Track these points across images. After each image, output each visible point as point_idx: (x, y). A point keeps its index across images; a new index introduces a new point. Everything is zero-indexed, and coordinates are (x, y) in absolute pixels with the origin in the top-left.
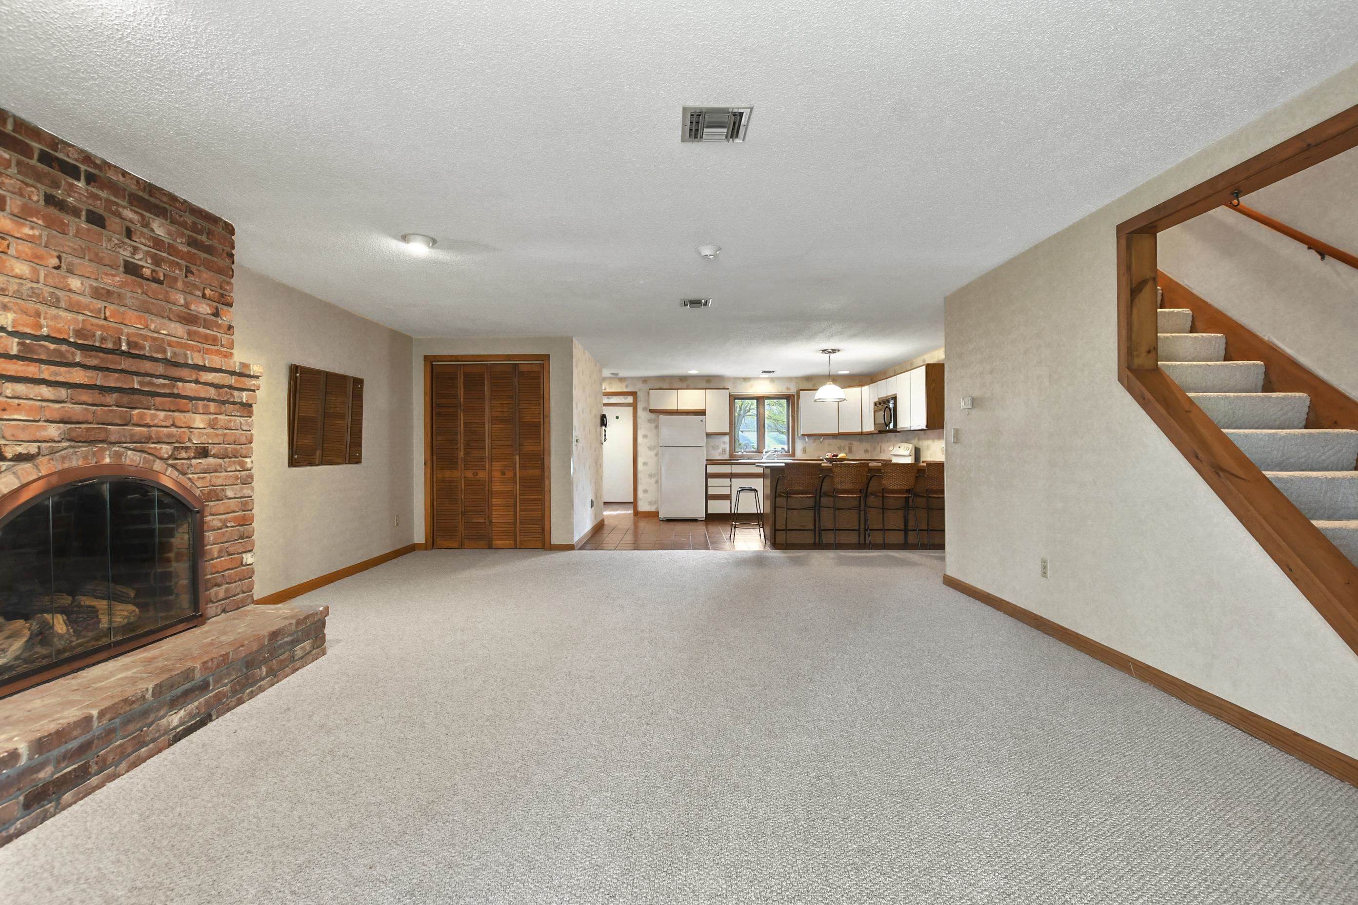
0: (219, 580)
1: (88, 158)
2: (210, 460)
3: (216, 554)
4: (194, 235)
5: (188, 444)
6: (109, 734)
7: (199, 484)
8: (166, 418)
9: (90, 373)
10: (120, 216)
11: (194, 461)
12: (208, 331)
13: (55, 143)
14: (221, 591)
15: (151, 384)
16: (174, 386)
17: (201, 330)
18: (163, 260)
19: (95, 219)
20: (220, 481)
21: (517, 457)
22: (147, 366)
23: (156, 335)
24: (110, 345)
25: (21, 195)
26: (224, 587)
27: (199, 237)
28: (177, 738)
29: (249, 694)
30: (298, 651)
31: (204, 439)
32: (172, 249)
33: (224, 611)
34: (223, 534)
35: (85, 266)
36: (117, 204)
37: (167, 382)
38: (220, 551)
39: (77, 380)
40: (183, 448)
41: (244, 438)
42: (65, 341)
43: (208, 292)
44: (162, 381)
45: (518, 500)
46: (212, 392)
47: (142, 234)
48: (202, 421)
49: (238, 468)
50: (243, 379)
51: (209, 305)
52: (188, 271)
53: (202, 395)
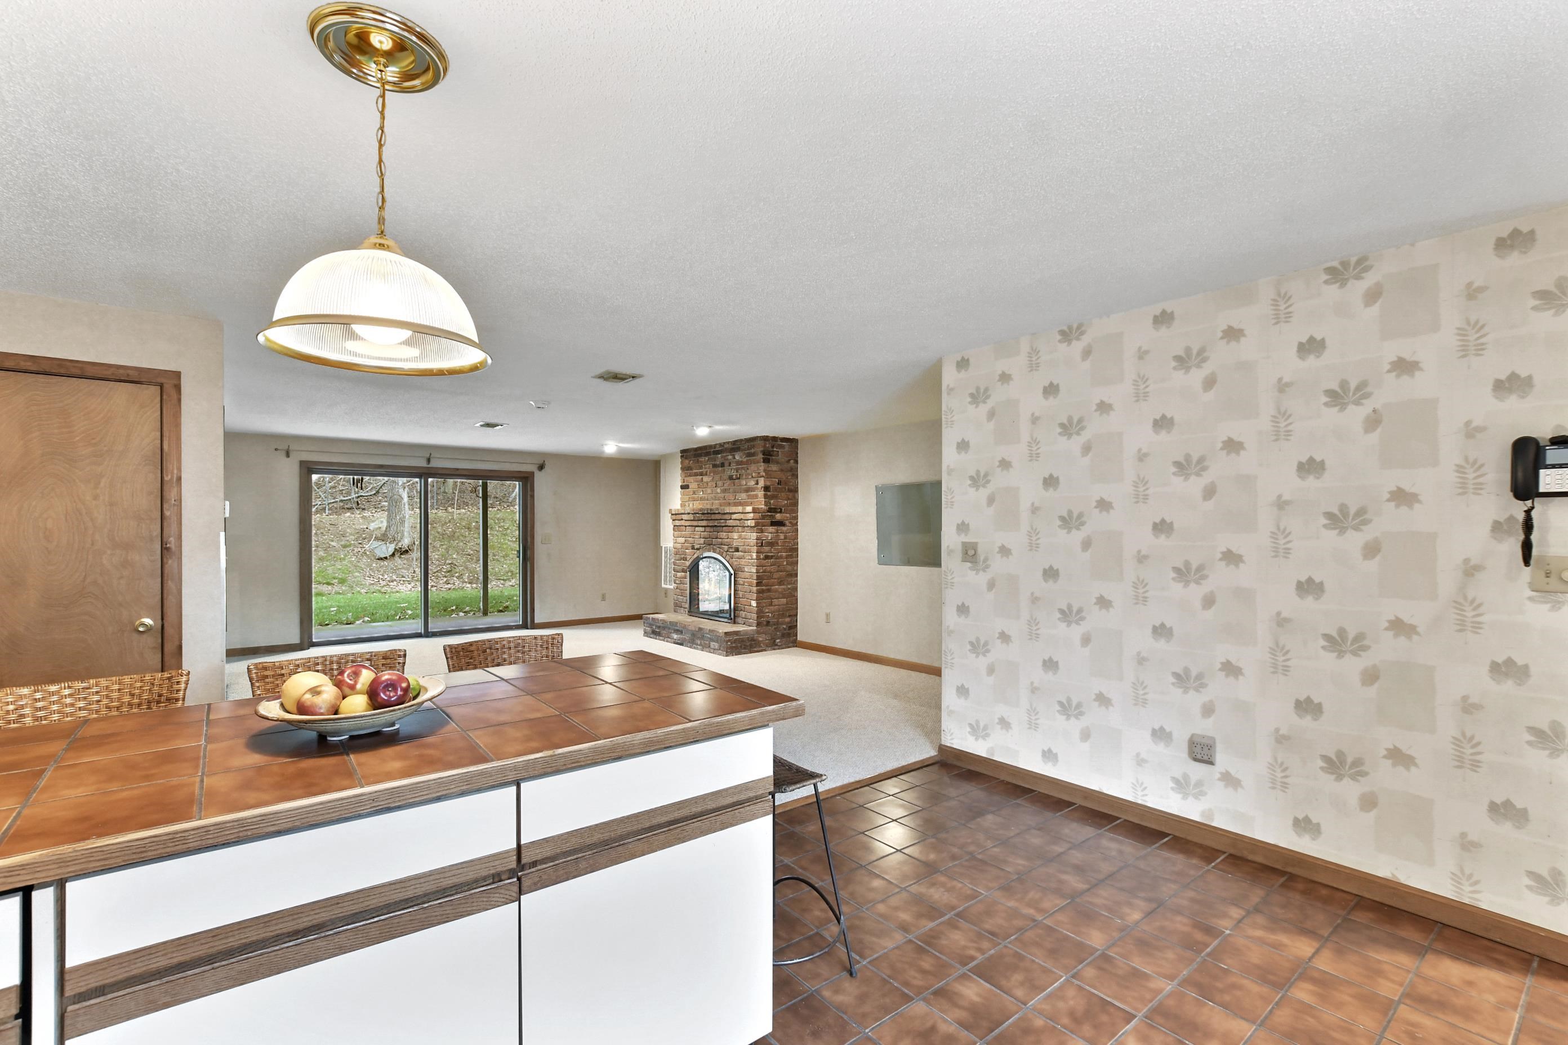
0: (743, 609)
1: (721, 445)
2: (740, 553)
7: (736, 563)
8: (726, 535)
9: (706, 522)
10: (727, 459)
11: (734, 553)
12: (754, 493)
13: (715, 446)
14: (743, 614)
15: (720, 523)
16: (726, 522)
17: (752, 493)
18: (739, 469)
19: (722, 465)
20: (742, 563)
24: (706, 512)
25: (709, 468)
27: (751, 451)
28: (675, 643)
30: (713, 644)
31: (737, 544)
32: (742, 463)
33: (744, 624)
34: (744, 588)
35: (720, 483)
37: (724, 521)
39: (704, 525)
40: (731, 547)
42: (698, 513)
43: (754, 474)
46: (738, 523)
47: (733, 463)
53: (735, 524)
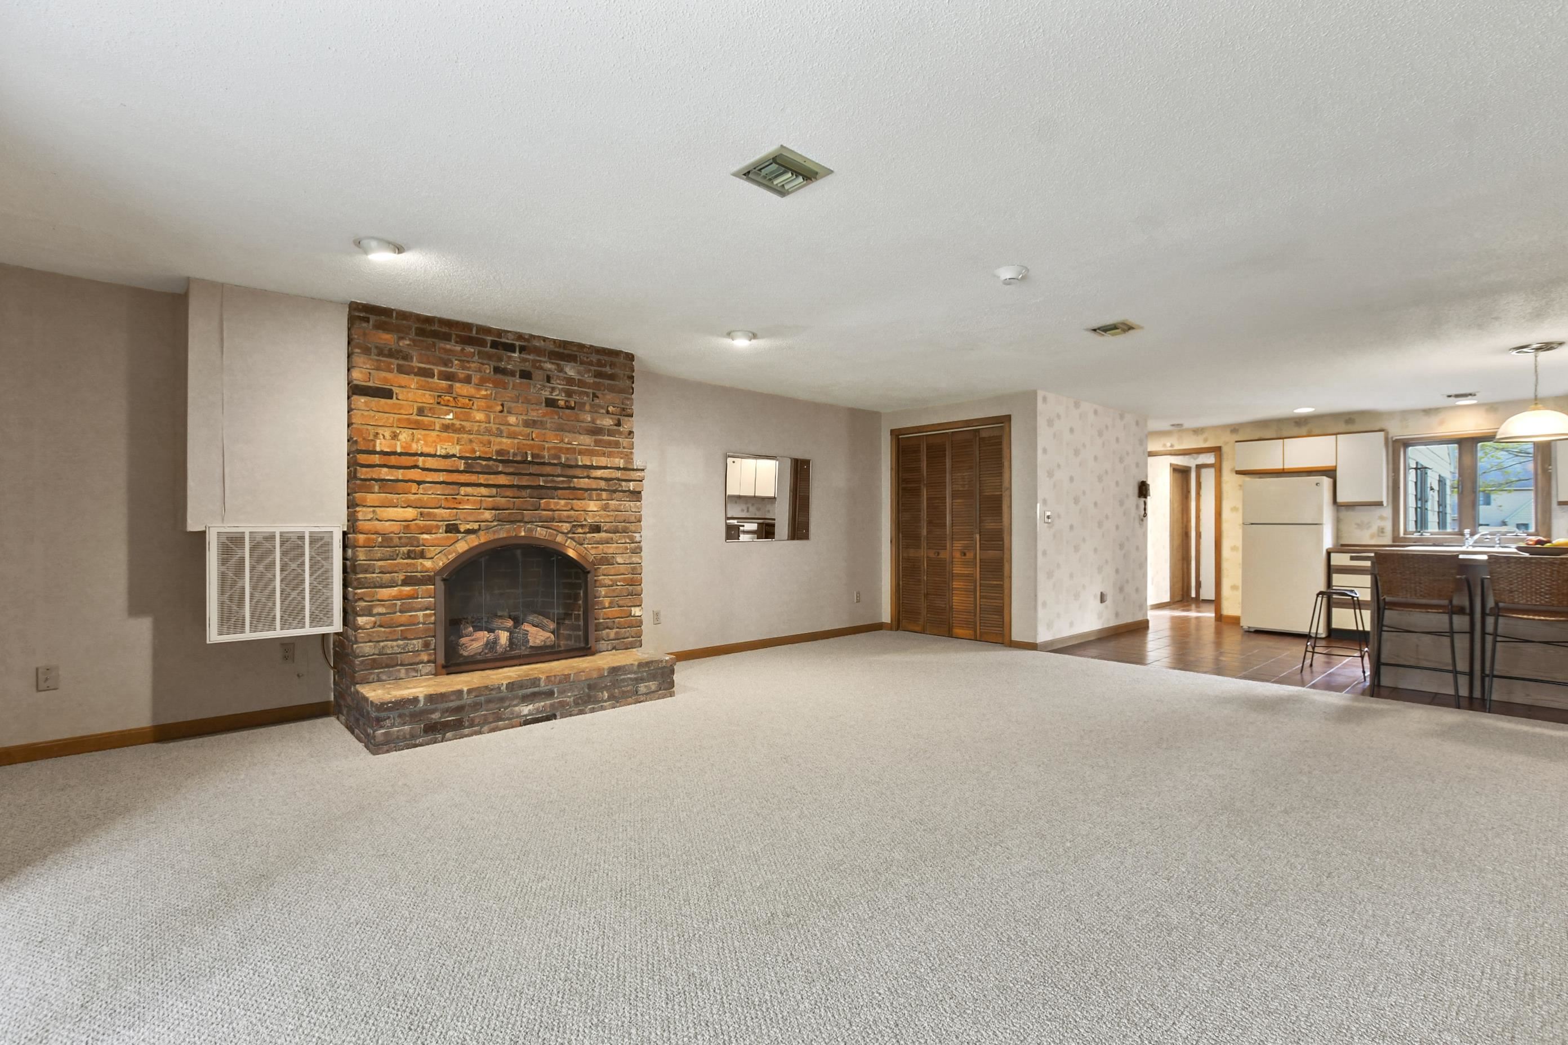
1: (520, 336)
2: (603, 535)
3: (607, 605)
4: (599, 369)
5: (584, 523)
6: (476, 706)
7: (593, 552)
8: (566, 505)
9: (509, 477)
10: (541, 368)
11: (589, 535)
12: (612, 438)
13: (500, 333)
14: (612, 634)
15: (553, 481)
16: (570, 482)
17: (606, 438)
18: (575, 392)
19: (526, 375)
20: (611, 551)
21: (978, 536)
22: (548, 469)
23: (569, 446)
24: (519, 458)
25: (480, 371)
26: (615, 630)
27: (603, 369)
28: (527, 723)
29: (590, 709)
30: (642, 688)
31: (597, 519)
32: (581, 383)
33: (614, 648)
34: (614, 590)
35: (519, 407)
36: (540, 361)
37: (565, 479)
38: (611, 603)
39: (501, 483)
40: (579, 526)
41: (633, 518)
43: (611, 409)
44: (561, 479)
45: (978, 584)
46: (602, 484)
47: (558, 377)
48: (596, 506)
49: (628, 541)
50: (628, 472)
51: (611, 418)
52: (595, 396)
53: (594, 487)
